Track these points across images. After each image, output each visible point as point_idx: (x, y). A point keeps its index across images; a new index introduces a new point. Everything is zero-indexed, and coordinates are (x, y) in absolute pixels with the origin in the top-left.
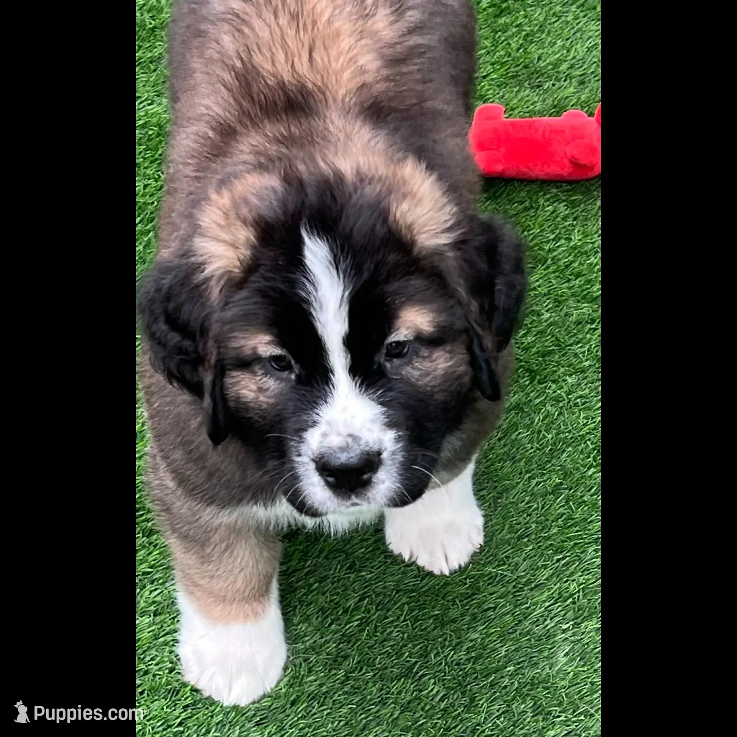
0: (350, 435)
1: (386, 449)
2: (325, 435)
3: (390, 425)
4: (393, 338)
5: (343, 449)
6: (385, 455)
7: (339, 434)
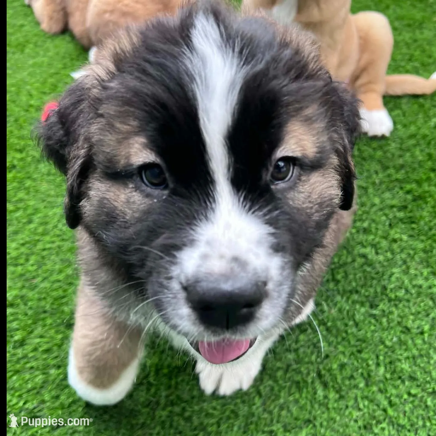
0: (236, 259)
1: (272, 278)
2: (205, 257)
3: (277, 249)
4: (281, 152)
5: (226, 277)
6: (270, 286)
7: (222, 257)
